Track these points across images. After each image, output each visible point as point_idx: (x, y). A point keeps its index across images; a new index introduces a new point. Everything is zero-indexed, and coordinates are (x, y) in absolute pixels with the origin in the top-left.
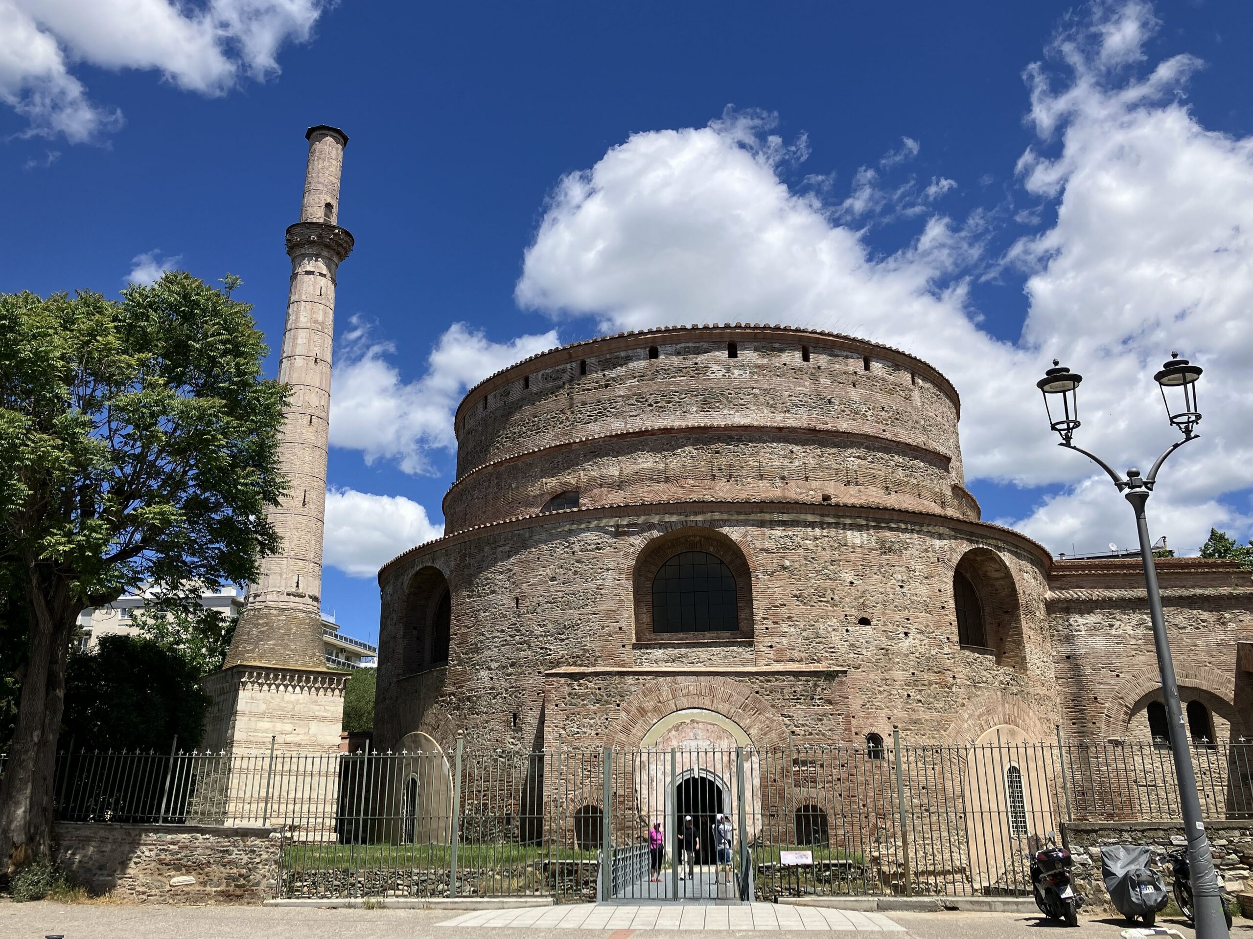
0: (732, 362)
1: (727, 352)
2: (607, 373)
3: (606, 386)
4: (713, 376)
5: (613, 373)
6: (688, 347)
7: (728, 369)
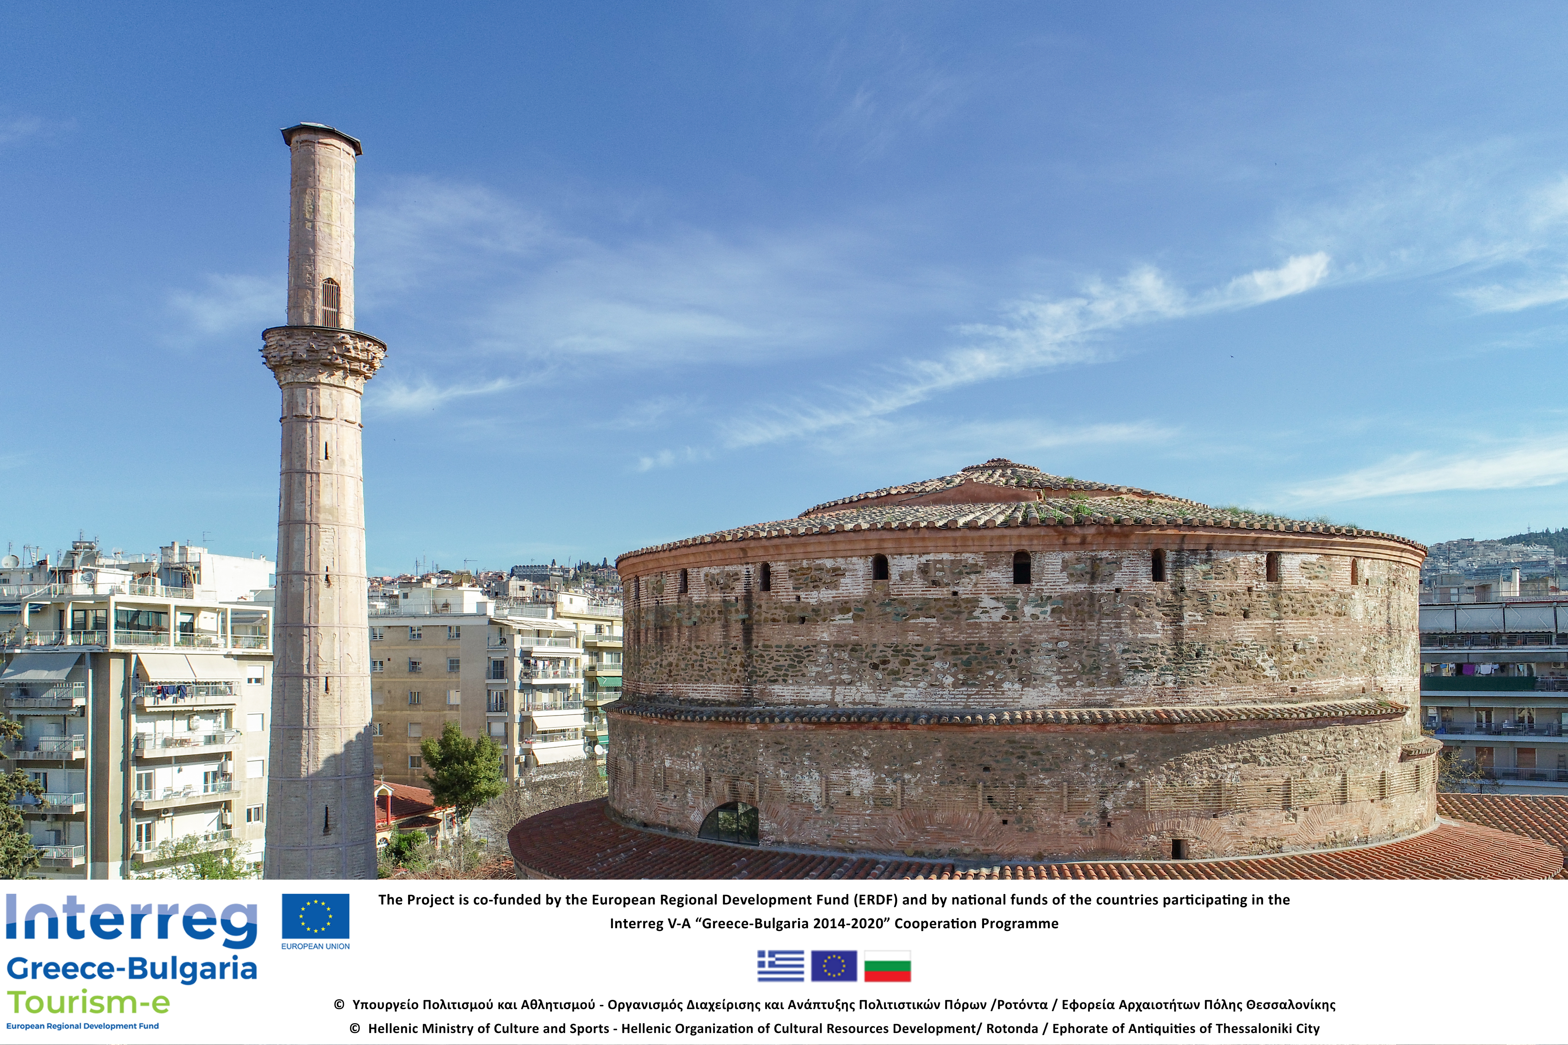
0: (1019, 592)
1: (1011, 574)
2: (803, 595)
3: (803, 620)
4: (984, 618)
5: (812, 597)
6: (941, 561)
7: (1012, 605)
